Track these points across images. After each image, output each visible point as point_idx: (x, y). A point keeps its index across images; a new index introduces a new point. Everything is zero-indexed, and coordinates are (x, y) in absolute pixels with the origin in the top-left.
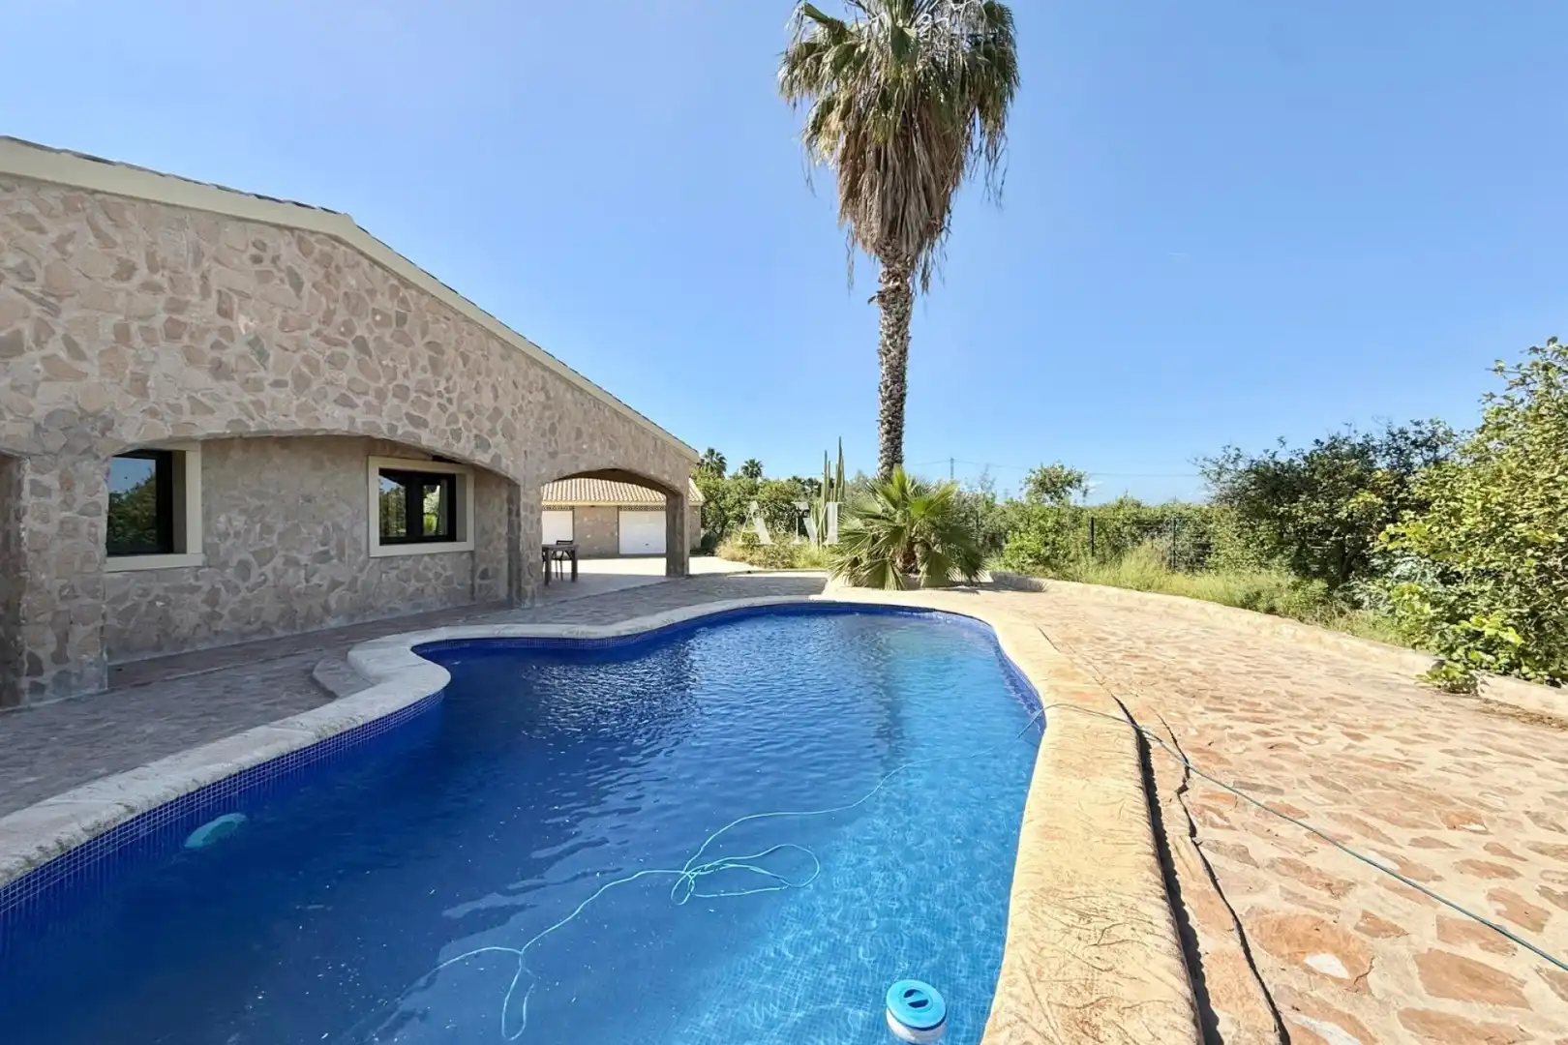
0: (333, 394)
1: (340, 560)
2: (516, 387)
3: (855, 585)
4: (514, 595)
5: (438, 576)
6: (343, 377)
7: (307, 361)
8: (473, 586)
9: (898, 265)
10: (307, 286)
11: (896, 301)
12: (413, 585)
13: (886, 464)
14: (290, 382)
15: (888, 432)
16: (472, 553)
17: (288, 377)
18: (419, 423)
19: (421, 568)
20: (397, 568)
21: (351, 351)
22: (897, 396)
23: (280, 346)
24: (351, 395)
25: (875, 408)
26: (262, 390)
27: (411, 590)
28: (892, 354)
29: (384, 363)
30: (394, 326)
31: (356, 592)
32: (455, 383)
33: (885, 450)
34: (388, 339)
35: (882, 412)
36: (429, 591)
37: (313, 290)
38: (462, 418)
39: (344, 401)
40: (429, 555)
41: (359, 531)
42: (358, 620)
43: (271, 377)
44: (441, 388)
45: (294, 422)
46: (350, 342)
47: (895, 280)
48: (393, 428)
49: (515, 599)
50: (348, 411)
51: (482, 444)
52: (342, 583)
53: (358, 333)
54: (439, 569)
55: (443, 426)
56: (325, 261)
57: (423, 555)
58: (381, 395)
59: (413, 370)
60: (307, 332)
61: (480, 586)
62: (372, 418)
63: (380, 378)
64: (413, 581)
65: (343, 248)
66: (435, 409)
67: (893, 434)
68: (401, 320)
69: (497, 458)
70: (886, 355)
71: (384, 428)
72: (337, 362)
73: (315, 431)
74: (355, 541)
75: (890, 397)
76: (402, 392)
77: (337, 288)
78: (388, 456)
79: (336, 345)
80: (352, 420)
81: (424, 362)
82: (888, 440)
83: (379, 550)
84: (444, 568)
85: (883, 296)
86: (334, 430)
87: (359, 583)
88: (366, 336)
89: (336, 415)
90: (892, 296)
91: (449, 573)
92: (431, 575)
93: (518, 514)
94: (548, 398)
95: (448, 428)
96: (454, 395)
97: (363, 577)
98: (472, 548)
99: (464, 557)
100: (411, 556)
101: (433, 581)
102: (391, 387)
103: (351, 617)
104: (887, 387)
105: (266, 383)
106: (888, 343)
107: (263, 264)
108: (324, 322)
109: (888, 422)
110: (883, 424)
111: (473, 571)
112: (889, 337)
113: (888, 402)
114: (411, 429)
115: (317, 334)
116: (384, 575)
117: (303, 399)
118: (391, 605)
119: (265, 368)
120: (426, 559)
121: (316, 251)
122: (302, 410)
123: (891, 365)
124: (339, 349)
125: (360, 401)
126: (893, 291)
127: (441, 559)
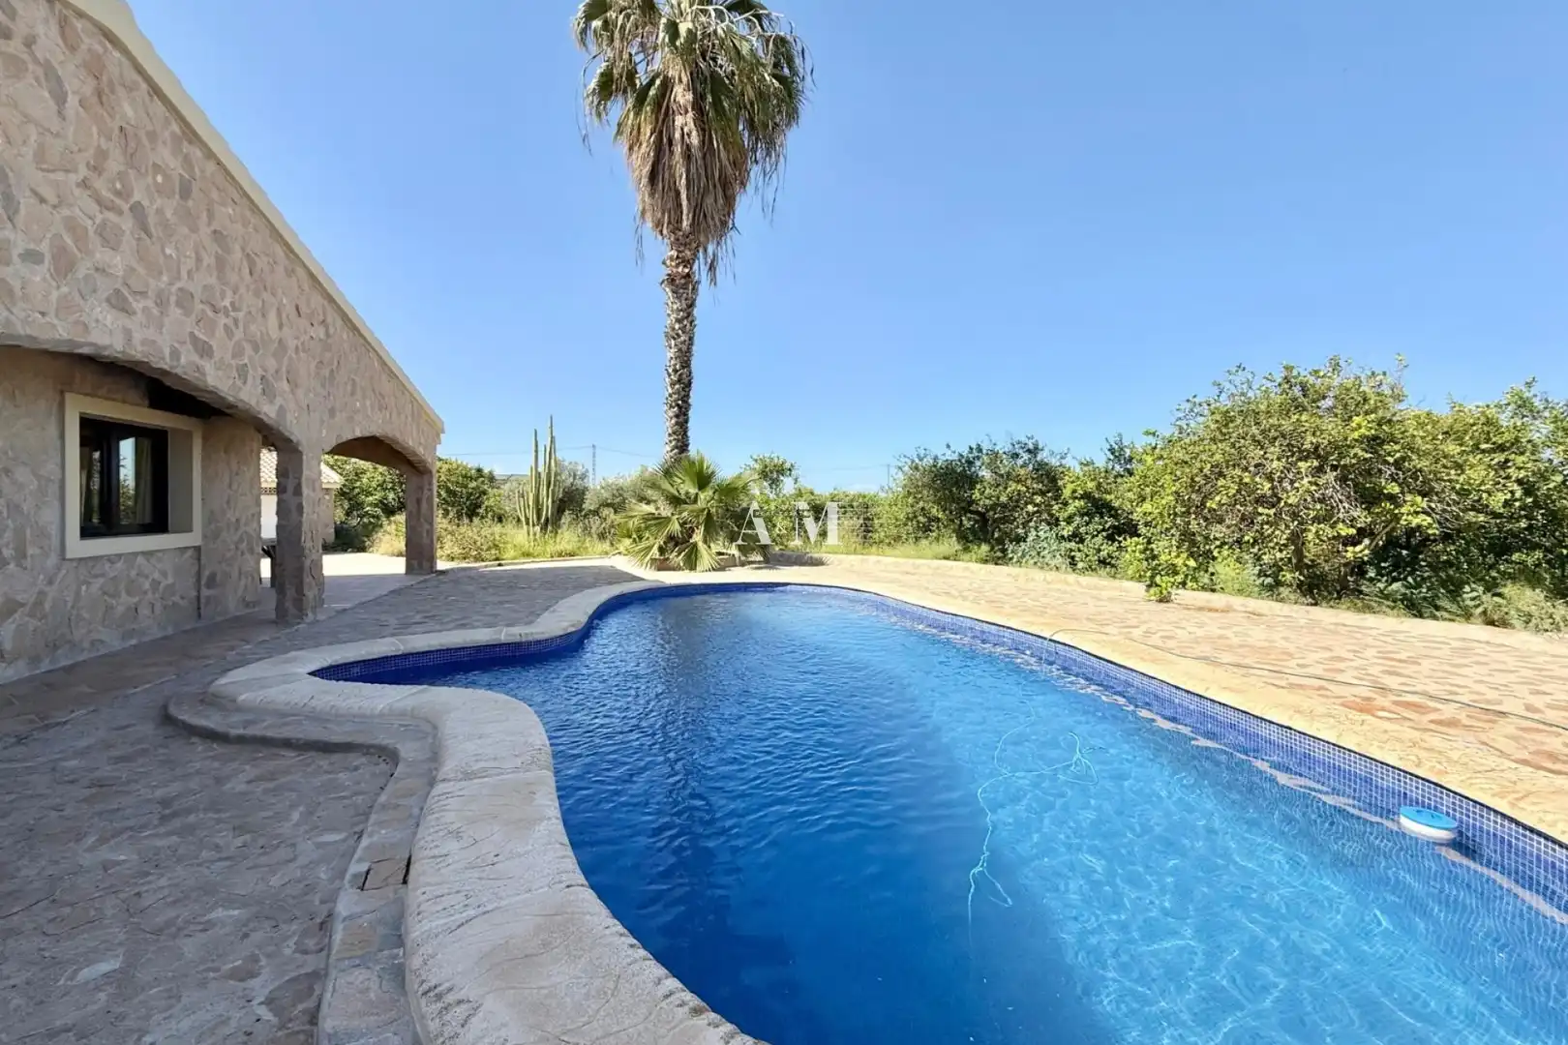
0: (105, 287)
1: (19, 565)
2: (300, 315)
3: (659, 570)
4: (289, 604)
5: (155, 584)
6: (118, 262)
7: (71, 225)
8: (198, 598)
9: (688, 253)
10: (72, 101)
11: (683, 286)
12: (125, 600)
13: (676, 447)
14: (48, 258)
15: (677, 416)
16: (198, 549)
17: (44, 247)
18: (205, 350)
19: (133, 573)
20: (103, 575)
21: (127, 224)
22: (686, 381)
23: (35, 193)
24: (126, 292)
25: (663, 388)
26: (8, 264)
27: (121, 609)
28: (682, 338)
29: (168, 251)
30: (177, 197)
31: (44, 617)
32: (241, 296)
33: (674, 433)
34: (169, 214)
35: (670, 396)
36: (144, 611)
37: (81, 109)
38: (248, 350)
39: (119, 303)
40: (143, 553)
41: (49, 516)
42: (45, 666)
43: (20, 244)
44: (227, 303)
45: (54, 326)
46: (126, 207)
47: (685, 266)
48: (175, 354)
49: (292, 610)
50: (124, 321)
51: (268, 392)
52: (22, 605)
53: (137, 197)
54: (156, 575)
55: (228, 357)
56: (94, 68)
57: (135, 554)
58: (161, 302)
59: (197, 269)
60: (73, 178)
61: (208, 598)
62: (151, 333)
63: (161, 273)
64: (124, 594)
65: (117, 54)
66: (220, 332)
67: (681, 419)
68: (185, 192)
69: (282, 410)
70: (674, 339)
71: (167, 352)
72: (109, 238)
73: (82, 345)
74: (42, 534)
75: (679, 381)
76: (185, 299)
77: (112, 117)
78: (86, 395)
79: (108, 209)
80: (129, 338)
81: (208, 260)
82: (677, 423)
83: (80, 548)
84: (164, 574)
85: (673, 280)
86: (105, 348)
87: (47, 606)
88: (145, 203)
89: (108, 322)
90: (683, 281)
91: (170, 580)
92: (147, 586)
93: (298, 491)
94: (328, 335)
95: (233, 362)
96: (241, 315)
97: (52, 592)
98: (198, 543)
99: (190, 553)
100: (119, 556)
101: (150, 595)
102: (174, 289)
103: (35, 660)
104: (675, 371)
105: (15, 253)
106: (677, 326)
107: (12, 43)
108: (95, 168)
109: (678, 405)
110: (671, 407)
111: (199, 574)
112: (678, 321)
113: (677, 386)
114: (196, 358)
115: (84, 184)
116: (84, 588)
117: (65, 289)
118: (95, 636)
119: (14, 227)
120: (140, 559)
121: (84, 47)
122: (65, 307)
123: (680, 350)
124: (111, 216)
125: (137, 305)
126: (684, 277)
127: (160, 560)
